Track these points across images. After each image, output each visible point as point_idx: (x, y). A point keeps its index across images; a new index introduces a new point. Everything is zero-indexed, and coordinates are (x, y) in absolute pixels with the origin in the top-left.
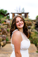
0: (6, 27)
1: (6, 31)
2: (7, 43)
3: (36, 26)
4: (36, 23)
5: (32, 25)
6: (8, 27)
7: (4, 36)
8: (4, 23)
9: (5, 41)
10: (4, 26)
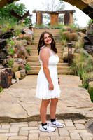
0: (25, 43)
1: (25, 51)
2: (27, 74)
3: (87, 41)
4: (86, 36)
5: (76, 41)
6: (28, 44)
7: (20, 60)
8: (21, 36)
9: (24, 71)
10: (21, 42)
